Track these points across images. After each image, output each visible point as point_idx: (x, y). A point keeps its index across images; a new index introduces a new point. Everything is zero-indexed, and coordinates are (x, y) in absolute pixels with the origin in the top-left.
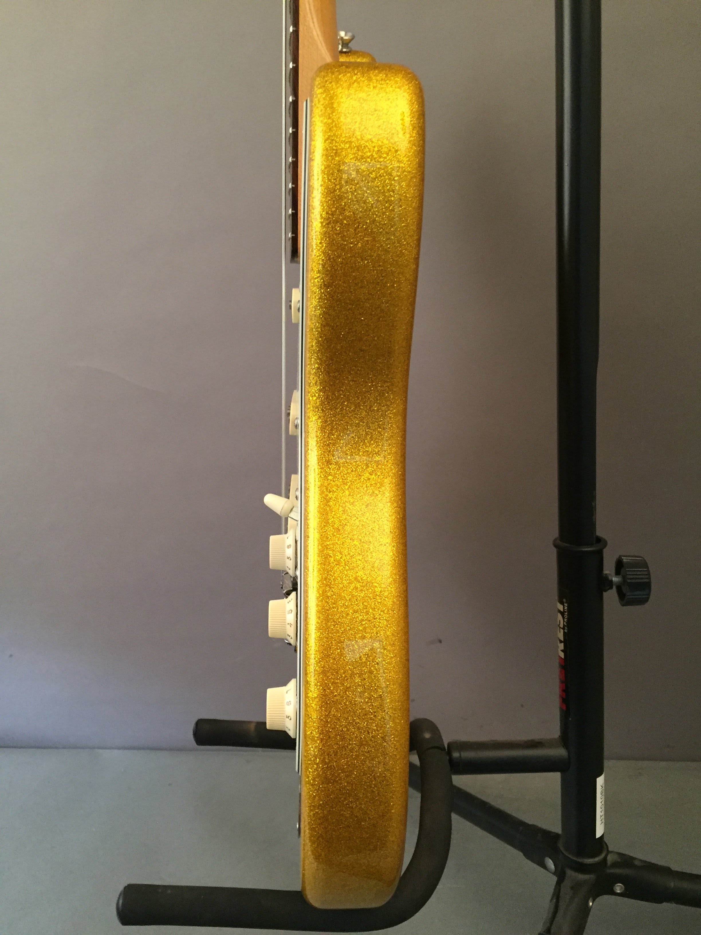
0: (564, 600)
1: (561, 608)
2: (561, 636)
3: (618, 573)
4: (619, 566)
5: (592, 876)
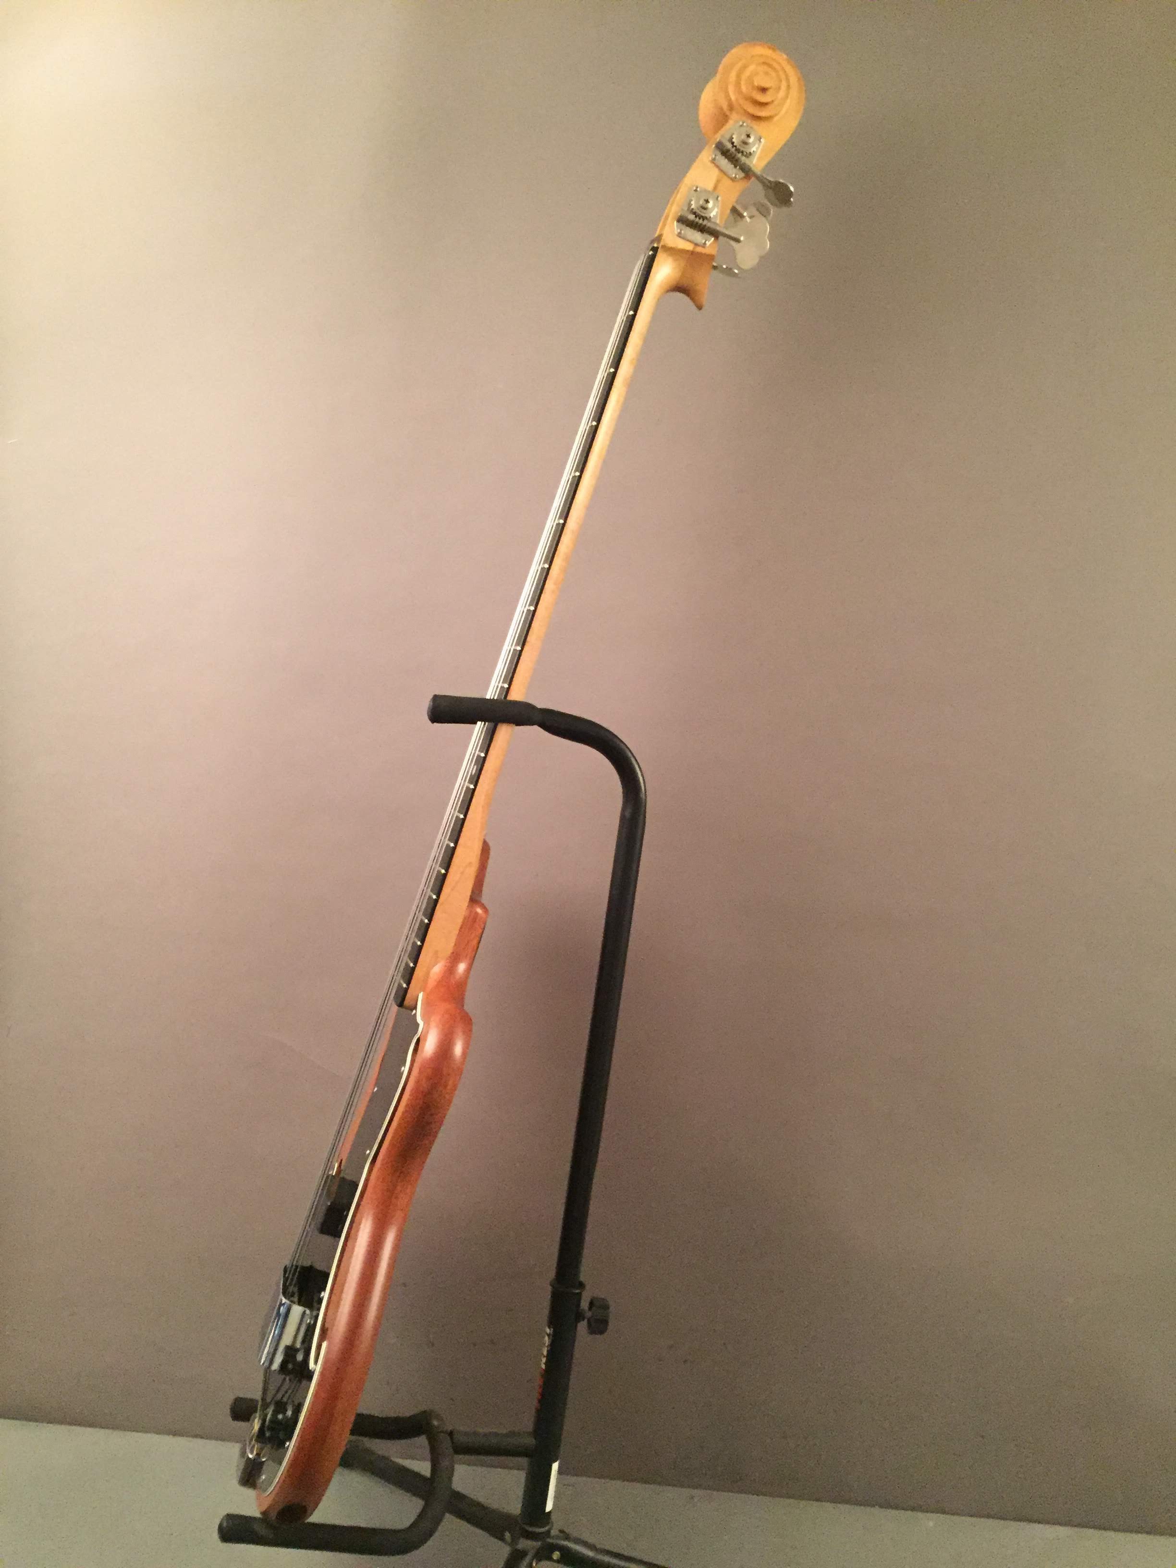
0: (551, 1326)
1: (548, 1331)
2: (545, 1353)
3: (590, 1308)
4: (591, 1304)
5: (539, 1543)
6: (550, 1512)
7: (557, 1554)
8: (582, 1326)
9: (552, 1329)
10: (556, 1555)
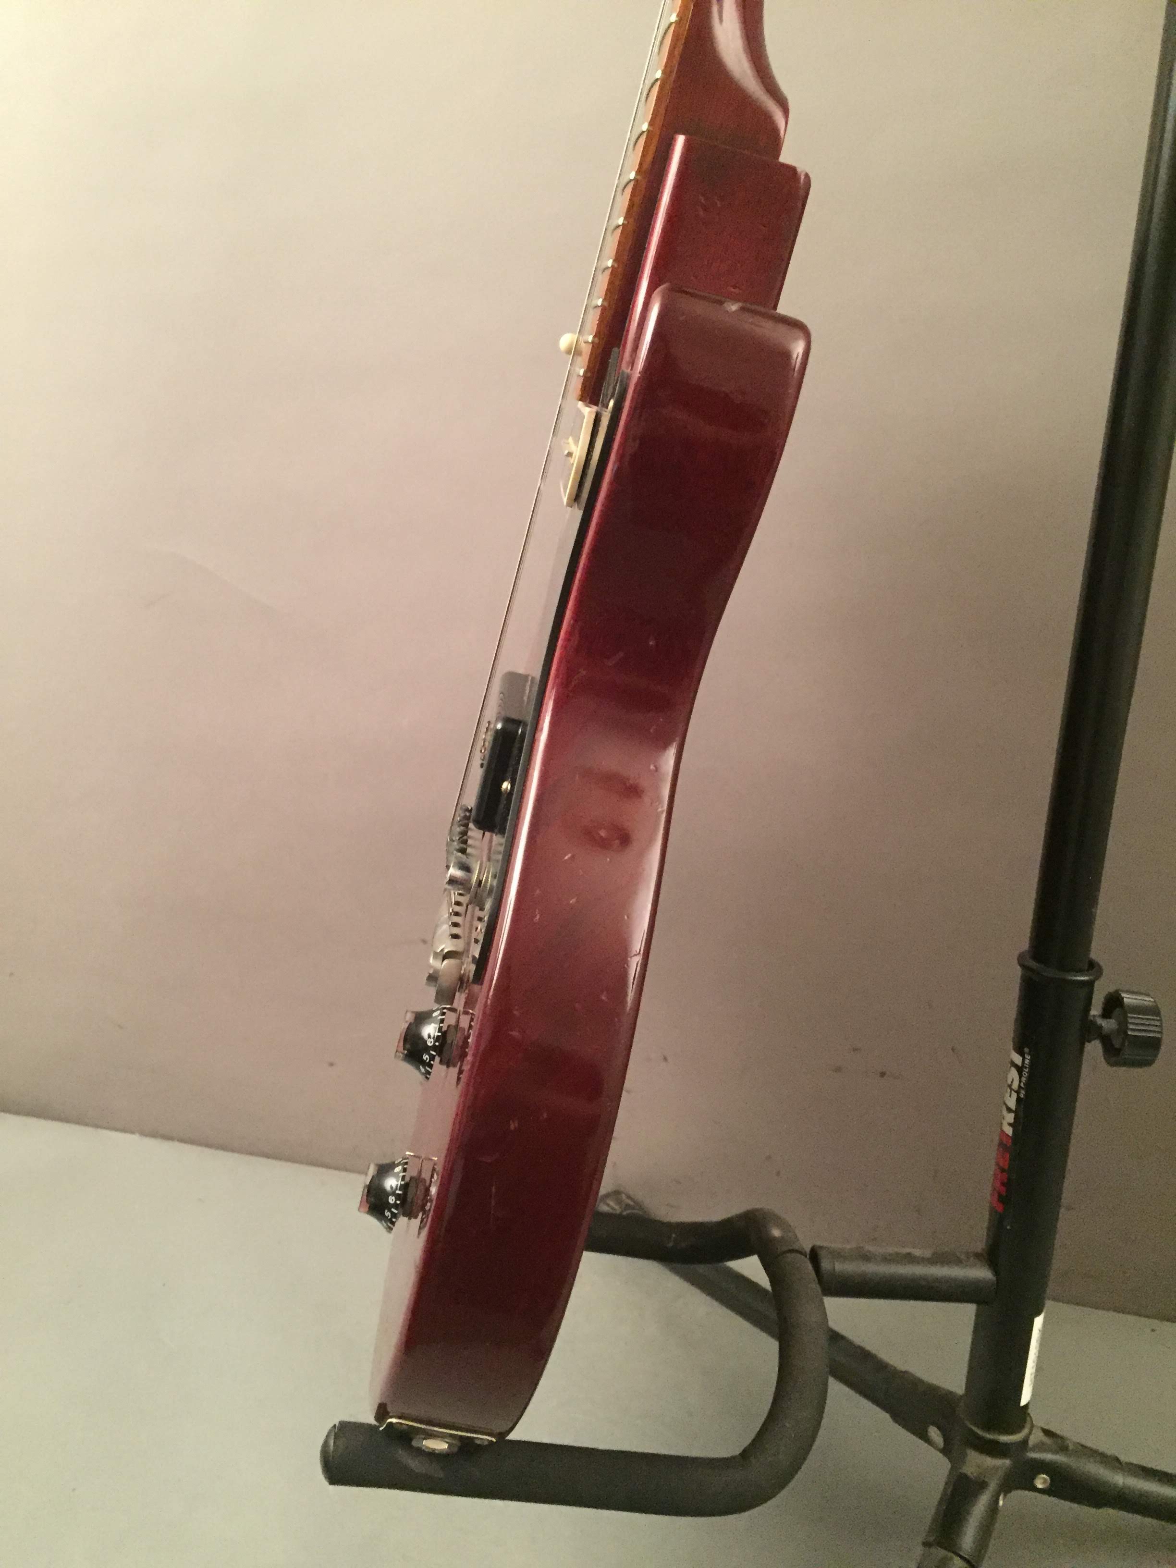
0: (1026, 1050)
1: (1018, 1059)
2: (1012, 1102)
4: (1111, 1005)
5: (1007, 1462)
6: (1027, 1406)
7: (1044, 1477)
8: (1094, 1049)
9: (1028, 1057)
10: (1041, 1481)
